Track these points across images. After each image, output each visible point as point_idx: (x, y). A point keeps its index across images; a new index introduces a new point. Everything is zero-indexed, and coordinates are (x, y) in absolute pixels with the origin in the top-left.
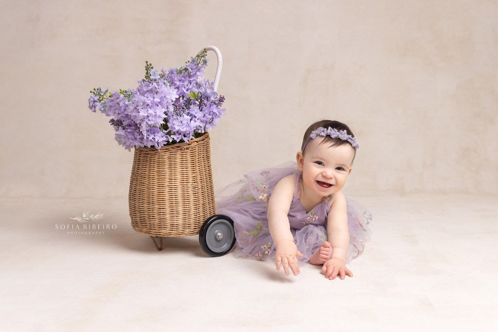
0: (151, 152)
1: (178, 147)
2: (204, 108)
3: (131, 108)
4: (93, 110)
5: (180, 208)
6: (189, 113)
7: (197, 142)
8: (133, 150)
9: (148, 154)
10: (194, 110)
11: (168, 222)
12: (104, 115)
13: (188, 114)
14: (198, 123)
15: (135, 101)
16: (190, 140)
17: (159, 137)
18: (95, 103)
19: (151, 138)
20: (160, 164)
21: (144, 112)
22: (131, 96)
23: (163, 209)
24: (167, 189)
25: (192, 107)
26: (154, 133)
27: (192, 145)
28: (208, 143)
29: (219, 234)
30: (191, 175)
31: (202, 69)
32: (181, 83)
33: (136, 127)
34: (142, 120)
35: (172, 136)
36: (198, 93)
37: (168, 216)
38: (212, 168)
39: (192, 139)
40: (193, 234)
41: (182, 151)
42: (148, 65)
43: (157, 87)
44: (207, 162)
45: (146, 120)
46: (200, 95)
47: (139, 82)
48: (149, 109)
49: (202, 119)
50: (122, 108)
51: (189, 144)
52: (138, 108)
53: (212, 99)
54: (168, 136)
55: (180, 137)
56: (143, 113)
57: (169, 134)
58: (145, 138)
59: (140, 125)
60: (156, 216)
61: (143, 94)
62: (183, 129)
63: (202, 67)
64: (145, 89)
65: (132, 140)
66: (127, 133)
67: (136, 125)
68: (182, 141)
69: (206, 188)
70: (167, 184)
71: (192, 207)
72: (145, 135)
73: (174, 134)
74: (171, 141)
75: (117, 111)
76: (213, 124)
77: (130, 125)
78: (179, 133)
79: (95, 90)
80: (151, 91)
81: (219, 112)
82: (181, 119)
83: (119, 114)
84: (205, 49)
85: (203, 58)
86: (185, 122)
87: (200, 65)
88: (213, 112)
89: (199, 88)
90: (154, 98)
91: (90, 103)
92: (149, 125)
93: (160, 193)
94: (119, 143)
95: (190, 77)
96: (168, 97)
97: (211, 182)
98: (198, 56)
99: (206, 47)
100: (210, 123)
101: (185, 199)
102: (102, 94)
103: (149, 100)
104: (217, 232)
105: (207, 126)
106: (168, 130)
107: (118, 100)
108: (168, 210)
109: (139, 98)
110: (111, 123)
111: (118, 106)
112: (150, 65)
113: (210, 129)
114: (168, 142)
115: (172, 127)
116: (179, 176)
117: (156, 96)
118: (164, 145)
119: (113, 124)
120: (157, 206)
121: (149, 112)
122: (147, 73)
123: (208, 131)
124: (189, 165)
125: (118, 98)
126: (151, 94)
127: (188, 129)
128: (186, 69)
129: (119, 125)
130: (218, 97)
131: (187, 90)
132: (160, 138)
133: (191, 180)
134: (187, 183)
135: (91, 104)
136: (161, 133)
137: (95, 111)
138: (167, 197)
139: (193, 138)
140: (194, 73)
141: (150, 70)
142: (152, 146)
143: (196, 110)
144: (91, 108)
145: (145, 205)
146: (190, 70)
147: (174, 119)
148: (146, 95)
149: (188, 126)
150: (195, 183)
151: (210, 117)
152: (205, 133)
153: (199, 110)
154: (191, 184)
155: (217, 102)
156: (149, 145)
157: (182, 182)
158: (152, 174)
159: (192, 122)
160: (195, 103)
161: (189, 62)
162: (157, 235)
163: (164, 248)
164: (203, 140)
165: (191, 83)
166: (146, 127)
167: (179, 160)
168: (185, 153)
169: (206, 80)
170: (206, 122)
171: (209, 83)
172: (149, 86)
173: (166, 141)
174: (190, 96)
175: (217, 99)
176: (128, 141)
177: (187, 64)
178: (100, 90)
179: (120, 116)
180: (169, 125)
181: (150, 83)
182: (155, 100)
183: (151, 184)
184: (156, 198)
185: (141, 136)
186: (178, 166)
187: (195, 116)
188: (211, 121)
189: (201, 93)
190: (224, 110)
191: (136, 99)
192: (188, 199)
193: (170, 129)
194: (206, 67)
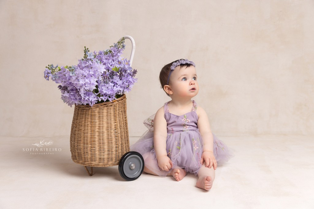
0: (86, 108)
1: (105, 105)
2: (123, 78)
3: (74, 78)
4: (47, 79)
5: (106, 147)
7: (118, 101)
8: (74, 106)
9: (84, 109)
10: (116, 79)
11: (97, 157)
12: (54, 82)
13: (112, 82)
14: (119, 88)
17: (92, 97)
18: (49, 74)
19: (86, 99)
20: (92, 116)
21: (83, 81)
22: (74, 70)
23: (94, 147)
24: (97, 134)
25: (115, 77)
26: (89, 95)
27: (115, 103)
28: (125, 102)
29: (132, 165)
30: (113, 124)
31: (122, 51)
32: (107, 61)
34: (81, 87)
35: (101, 97)
36: (119, 68)
37: (97, 153)
38: (128, 118)
39: (114, 99)
40: (114, 164)
41: (108, 108)
42: (86, 49)
43: (91, 64)
44: (124, 115)
45: (84, 87)
46: (120, 69)
47: (79, 61)
48: (86, 79)
49: (121, 85)
50: (67, 78)
51: (112, 103)
52: (78, 78)
53: (128, 71)
54: (98, 97)
55: (107, 98)
56: (82, 82)
57: (99, 96)
58: (83, 99)
59: (80, 90)
60: (89, 152)
61: (82, 69)
62: (109, 93)
63: (121, 50)
64: (83, 66)
65: (74, 100)
66: (70, 95)
67: (77, 89)
68: (108, 101)
69: (123, 133)
70: (97, 130)
71: (114, 146)
72: (83, 97)
73: (102, 96)
74: (100, 100)
75: (64, 80)
76: (129, 89)
77: (72, 90)
78: (106, 95)
79: (49, 66)
80: (87, 67)
81: (133, 81)
82: (107, 85)
84: (123, 38)
85: (122, 44)
86: (110, 88)
87: (120, 49)
88: (129, 81)
89: (120, 64)
90: (89, 71)
91: (45, 74)
92: (86, 90)
93: (92, 136)
94: (64, 101)
95: (113, 56)
96: (99, 71)
97: (127, 129)
98: (119, 43)
99: (125, 36)
100: (127, 88)
101: (109, 140)
102: (54, 69)
103: (86, 72)
104: (131, 164)
105: (125, 90)
106: (98, 93)
107: (65, 73)
108: (97, 148)
109: (79, 71)
110: (59, 88)
111: (64, 76)
112: (88, 49)
113: (127, 93)
114: (98, 101)
115: (101, 91)
116: (105, 125)
117: (91, 70)
118: (96, 103)
119: (60, 88)
120: (90, 145)
121: (86, 81)
122: (85, 55)
123: (125, 93)
124: (112, 117)
125: (64, 72)
126: (87, 69)
127: (112, 92)
129: (65, 90)
130: (133, 70)
131: (111, 66)
132: (93, 98)
133: (113, 127)
134: (110, 129)
135: (46, 75)
136: (93, 96)
137: (48, 80)
138: (97, 139)
139: (115, 98)
140: (116, 54)
141: (87, 53)
142: (87, 104)
143: (117, 79)
144: (45, 77)
146: (113, 52)
147: (103, 86)
148: (84, 70)
149: (112, 90)
150: (116, 129)
151: (127, 84)
152: (123, 95)
153: (119, 79)
154: (113, 130)
155: (132, 74)
156: (85, 103)
157: (107, 129)
158: (87, 123)
159: (115, 87)
160: (117, 75)
161: (112, 46)
162: (89, 165)
163: (94, 174)
164: (122, 99)
165: (114, 61)
166: (84, 91)
167: (105, 114)
168: (110, 109)
169: (125, 59)
170: (124, 87)
171: (127, 61)
172: (86, 64)
173: (97, 101)
174: (113, 70)
175: (132, 72)
176: (71, 101)
177: (111, 48)
178: (53, 66)
179: (65, 83)
180: (99, 90)
181: (87, 61)
182: (90, 73)
183: (86, 130)
184: (89, 140)
185: (80, 98)
186: (105, 118)
187: (117, 83)
188: (127, 87)
189: (121, 68)
190: (136, 79)
191: (77, 72)
192: (111, 141)
193: (99, 93)
194: (124, 50)
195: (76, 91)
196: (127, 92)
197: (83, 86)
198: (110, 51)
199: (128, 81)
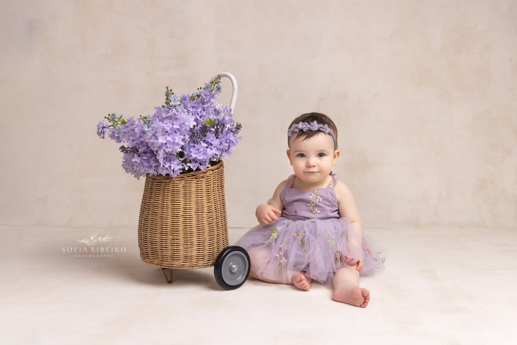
0: (165, 181)
1: (194, 175)
2: (221, 136)
3: (150, 134)
4: (101, 136)
5: (195, 239)
6: (205, 140)
7: (213, 170)
8: (143, 179)
9: (161, 182)
10: (211, 137)
11: (182, 253)
12: (114, 141)
14: (214, 151)
15: (154, 127)
16: (206, 169)
17: (175, 164)
18: (104, 129)
19: (167, 166)
20: (175, 193)
21: (163, 139)
22: (150, 122)
23: (176, 239)
24: (181, 219)
25: (208, 134)
26: (170, 160)
27: (208, 173)
28: (222, 171)
29: (234, 266)
30: (206, 205)
31: (216, 96)
32: (195, 110)
33: (153, 154)
34: (160, 148)
35: (188, 164)
36: (215, 120)
37: (181, 247)
38: (226, 197)
39: (208, 167)
40: (206, 266)
41: (198, 180)
42: (168, 91)
43: (176, 113)
44: (221, 191)
45: (164, 148)
46: (217, 122)
47: (156, 108)
48: (167, 136)
49: (218, 146)
50: (138, 135)
51: (205, 173)
52: (157, 135)
53: (228, 126)
54: (184, 164)
55: (197, 165)
56: (161, 140)
57: (185, 162)
58: (162, 166)
59: (157, 152)
60: (170, 247)
61: (162, 120)
62: (201, 157)
63: (215, 94)
64: (164, 116)
65: (147, 167)
66: (142, 160)
67: (153, 152)
68: (198, 169)
69: (220, 219)
70: (181, 213)
71: (207, 238)
72: (162, 163)
73: (190, 162)
74: (187, 169)
75: (131, 138)
76: (229, 153)
77: (145, 153)
78: (195, 161)
79: (109, 115)
80: (170, 118)
81: (236, 140)
82: (197, 146)
83: (133, 140)
84: (219, 76)
85: (216, 85)
86: (202, 150)
87: (213, 92)
88: (230, 140)
89: (218, 114)
90: (173, 124)
91: (98, 129)
92: (166, 153)
93: (174, 223)
94: (126, 171)
95: (203, 103)
96: (187, 124)
97: (225, 212)
98: (212, 83)
99: (221, 73)
100: (226, 151)
101: (200, 229)
102: (116, 120)
103: (167, 126)
104: (233, 264)
105: (223, 155)
106: (184, 158)
108: (182, 242)
109: (158, 124)
110: (121, 150)
111: (132, 132)
112: (171, 91)
113: (225, 159)
114: (184, 169)
115: (188, 155)
116: (194, 206)
117: (175, 122)
118: (180, 173)
119: (123, 151)
120: (170, 237)
121: (167, 139)
122: (167, 99)
123: (223, 159)
124: (204, 194)
125: (132, 125)
126: (170, 121)
127: (205, 157)
128: (198, 96)
129: (134, 152)
130: (235, 125)
131: (200, 117)
132: (176, 166)
133: (206, 210)
134: (202, 212)
135: (100, 130)
136: (177, 162)
137: (103, 138)
138: (181, 228)
139: (210, 166)
140: (208, 100)
141: (171, 96)
142: (167, 175)
143: (212, 138)
144: (99, 134)
145: (158, 236)
146: (204, 97)
147: (191, 147)
148: (164, 122)
149: (205, 153)
150: (210, 212)
151: (227, 145)
152: (220, 161)
153: (215, 138)
154: (205, 214)
155: (234, 130)
156: (164, 173)
157: (197, 212)
158: (166, 204)
159: (209, 150)
160: (210, 131)
161: (201, 88)
162: (169, 267)
163: (174, 281)
164: (218, 168)
165: (204, 110)
166: (163, 154)
167: (194, 189)
168: (200, 182)
169: (224, 107)
170: (223, 150)
171: (227, 110)
172: (169, 113)
173: (181, 169)
174: (205, 123)
175: (234, 127)
176: (143, 169)
177: (200, 90)
178: (115, 115)
179: (134, 143)
180: (186, 153)
181: (170, 109)
182: (175, 126)
183: (164, 214)
184: (169, 228)
185: (156, 164)
186: (193, 195)
187: (211, 144)
188: (227, 149)
189: (218, 120)
190: (240, 138)
191: (155, 126)
192: (203, 230)
193: (186, 157)
194: (219, 94)
195: (151, 153)
196: (227, 157)
197: (163, 146)
198: (197, 95)
199: (228, 141)
